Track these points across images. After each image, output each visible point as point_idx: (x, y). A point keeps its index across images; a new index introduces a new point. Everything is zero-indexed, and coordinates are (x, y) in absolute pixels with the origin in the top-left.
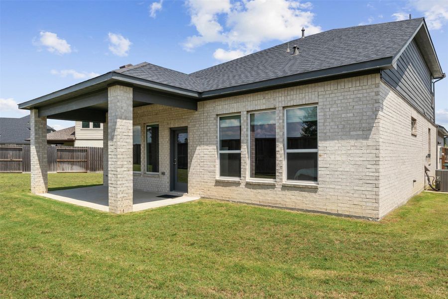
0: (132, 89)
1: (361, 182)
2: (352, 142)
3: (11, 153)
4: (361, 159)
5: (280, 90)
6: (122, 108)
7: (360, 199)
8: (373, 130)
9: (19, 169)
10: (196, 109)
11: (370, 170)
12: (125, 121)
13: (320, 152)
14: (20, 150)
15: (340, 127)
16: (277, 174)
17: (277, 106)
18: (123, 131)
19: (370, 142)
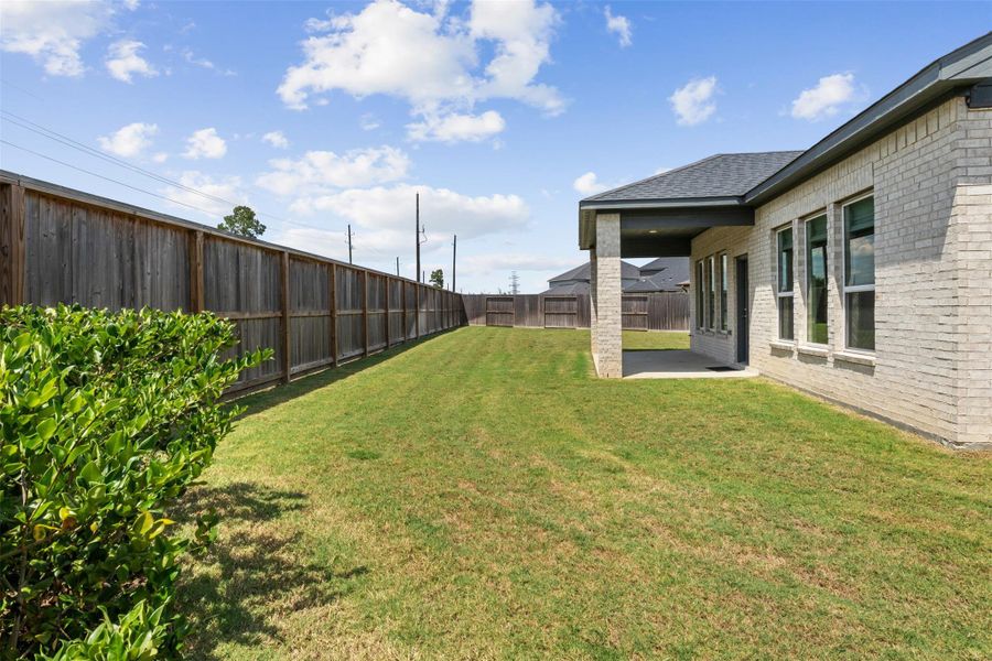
0: (618, 216)
1: (932, 354)
2: (919, 267)
3: (635, 303)
4: (932, 302)
5: (830, 170)
6: (604, 242)
7: (930, 395)
8: (948, 233)
9: (644, 326)
10: (752, 223)
11: (945, 328)
12: (608, 259)
13: (877, 290)
14: (645, 299)
15: (903, 232)
16: (830, 335)
17: (827, 203)
18: (606, 271)
19: (943, 264)
